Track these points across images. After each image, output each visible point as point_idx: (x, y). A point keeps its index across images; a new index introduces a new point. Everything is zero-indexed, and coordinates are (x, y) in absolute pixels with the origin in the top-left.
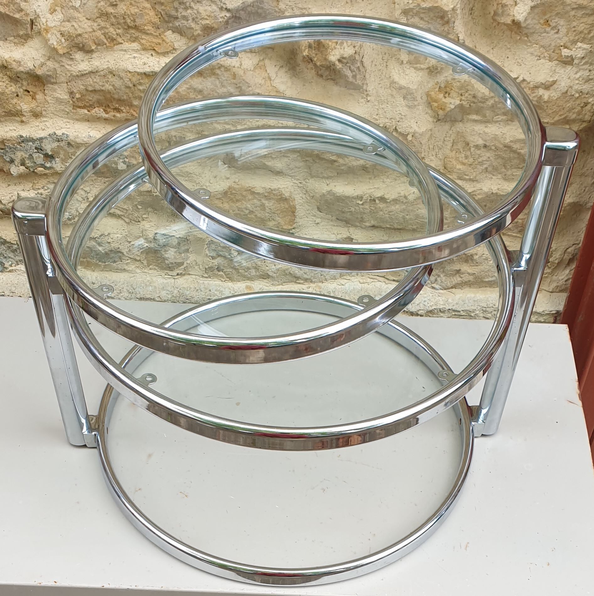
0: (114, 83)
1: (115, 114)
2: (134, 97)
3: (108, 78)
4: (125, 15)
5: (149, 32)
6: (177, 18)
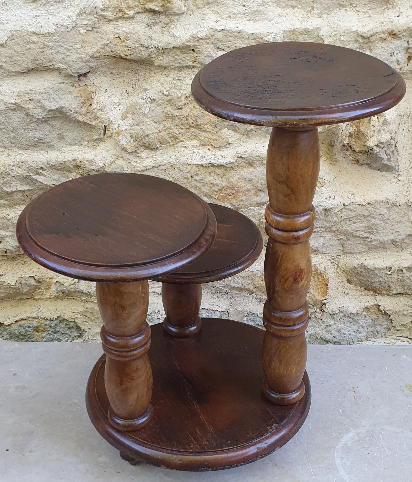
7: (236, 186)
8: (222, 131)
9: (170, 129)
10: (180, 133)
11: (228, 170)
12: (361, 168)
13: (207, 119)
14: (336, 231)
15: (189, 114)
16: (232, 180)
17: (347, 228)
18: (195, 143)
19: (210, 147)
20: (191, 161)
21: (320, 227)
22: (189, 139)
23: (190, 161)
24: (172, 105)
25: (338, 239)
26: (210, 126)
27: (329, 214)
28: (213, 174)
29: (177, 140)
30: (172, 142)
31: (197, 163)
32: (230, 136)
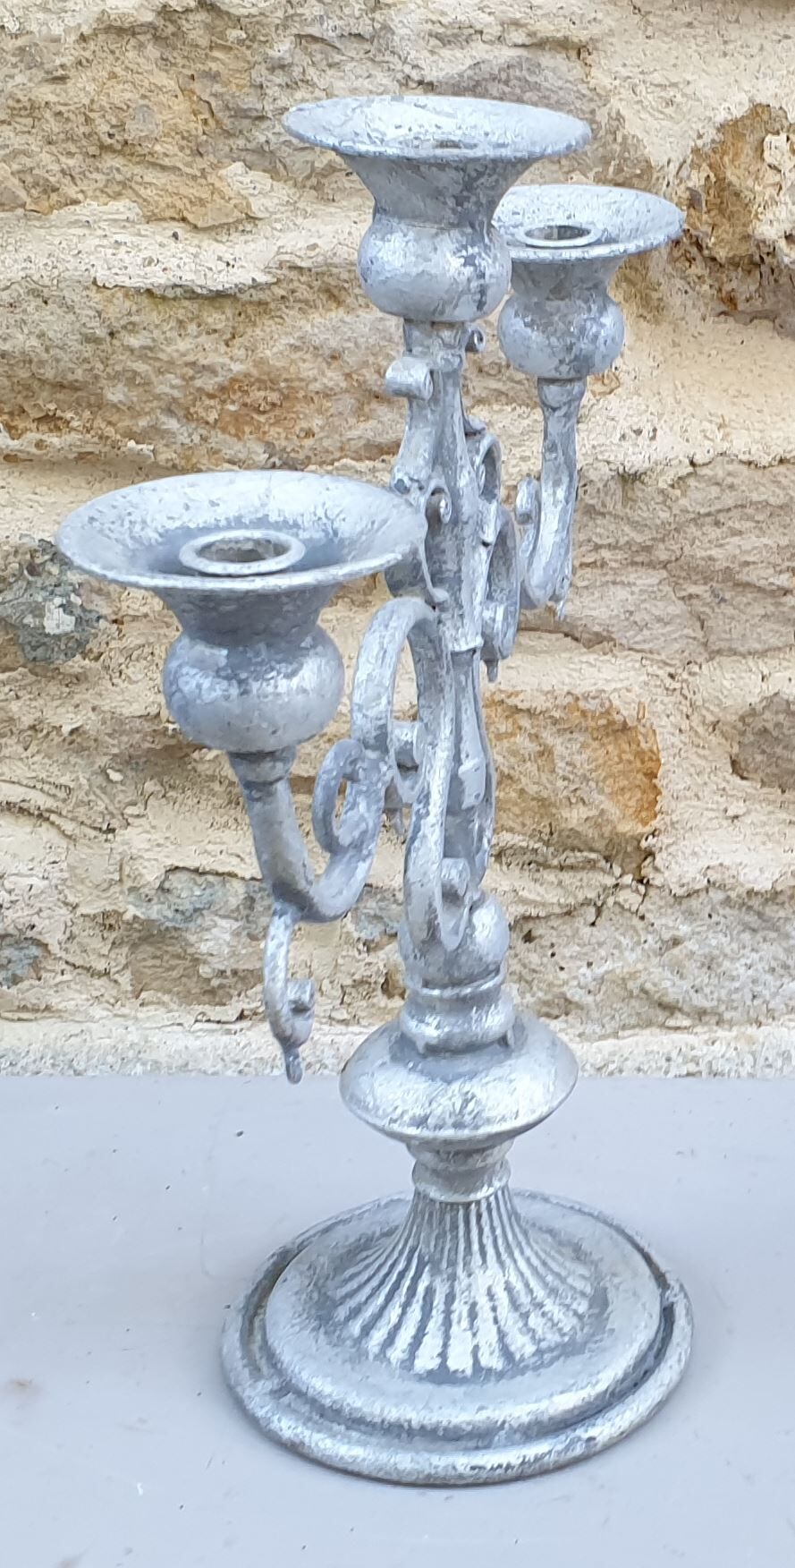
0: (43, 326)
1: (44, 437)
2: (109, 377)
3: (25, 311)
4: (92, 110)
5: (167, 162)
6: (262, 118)
7: (284, 376)
8: (222, 172)
9: (24, 153)
10: (63, 171)
11: (250, 311)
12: (751, 331)
13: (164, 122)
14: (669, 562)
15: (92, 101)
16: (268, 352)
17: (709, 553)
18: (122, 209)
19: (179, 228)
20: (108, 273)
21: (609, 545)
22: (98, 193)
23: (102, 275)
24: (30, 68)
25: (683, 598)
26: (176, 149)
27: (640, 494)
28: (192, 328)
29: (54, 197)
30: (36, 204)
31: (128, 283)
32: (256, 192)
